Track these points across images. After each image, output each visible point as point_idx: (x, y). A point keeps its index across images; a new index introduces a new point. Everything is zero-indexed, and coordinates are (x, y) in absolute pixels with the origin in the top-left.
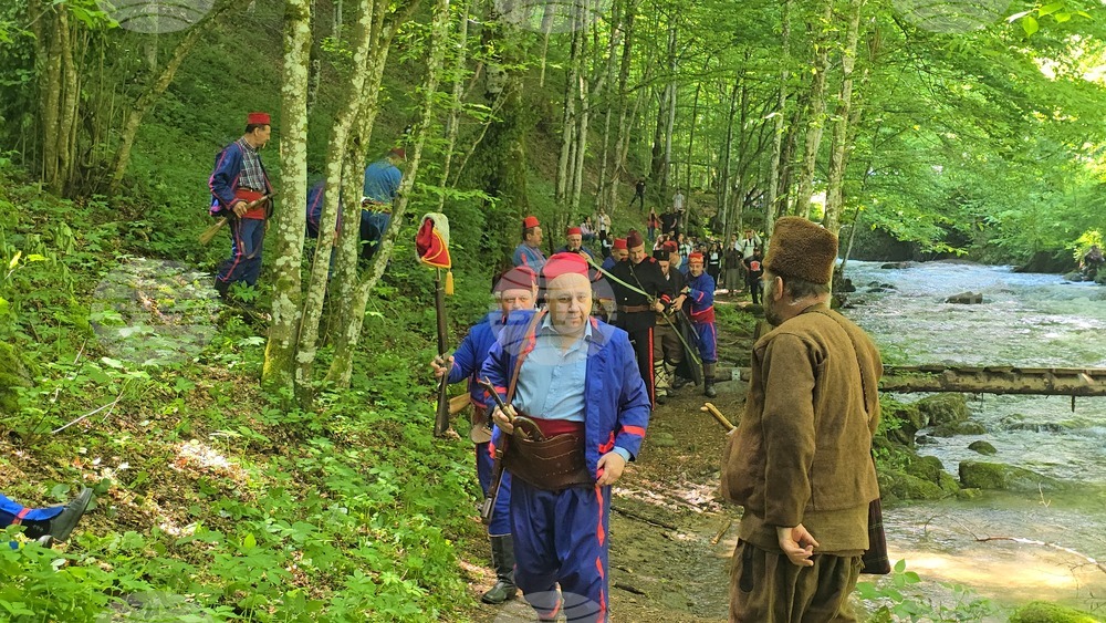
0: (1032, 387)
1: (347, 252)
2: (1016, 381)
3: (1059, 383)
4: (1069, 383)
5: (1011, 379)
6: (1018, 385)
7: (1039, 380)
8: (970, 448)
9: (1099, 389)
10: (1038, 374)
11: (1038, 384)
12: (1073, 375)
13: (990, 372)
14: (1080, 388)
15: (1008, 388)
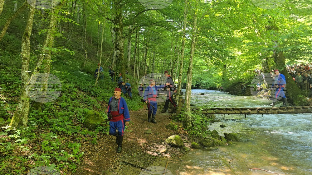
0: (237, 113)
1: (24, 76)
2: (233, 111)
3: (243, 112)
4: (245, 111)
5: (232, 111)
6: (233, 112)
7: (238, 111)
8: (220, 126)
9: (252, 113)
10: (238, 110)
11: (238, 112)
12: (246, 109)
13: (227, 109)
14: (248, 113)
15: (231, 113)
